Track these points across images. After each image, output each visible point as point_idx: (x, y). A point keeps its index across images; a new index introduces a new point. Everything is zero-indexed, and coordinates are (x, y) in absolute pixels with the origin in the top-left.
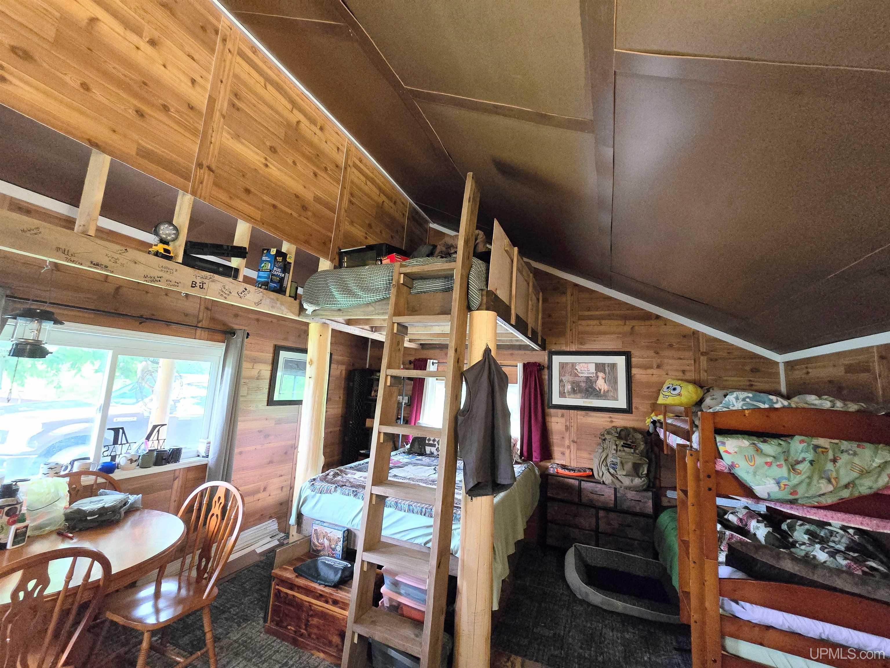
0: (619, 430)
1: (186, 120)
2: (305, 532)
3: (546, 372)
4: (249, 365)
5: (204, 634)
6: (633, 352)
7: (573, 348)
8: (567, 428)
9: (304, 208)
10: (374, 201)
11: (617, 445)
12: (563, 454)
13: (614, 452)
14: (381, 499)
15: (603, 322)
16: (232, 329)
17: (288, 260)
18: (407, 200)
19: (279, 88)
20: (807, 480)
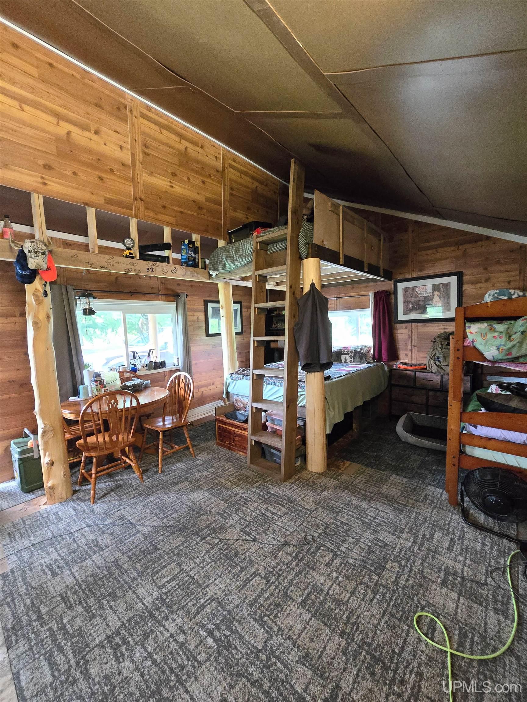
0: (448, 334)
1: (122, 173)
2: (231, 401)
3: (393, 296)
4: (192, 314)
5: (186, 438)
6: (464, 271)
7: (414, 275)
8: (410, 337)
9: (200, 208)
10: (249, 188)
11: (442, 345)
12: (406, 355)
13: (440, 349)
14: (260, 377)
15: (439, 250)
16: (177, 292)
17: (196, 245)
18: (277, 180)
19: (168, 129)
20: (518, 345)
